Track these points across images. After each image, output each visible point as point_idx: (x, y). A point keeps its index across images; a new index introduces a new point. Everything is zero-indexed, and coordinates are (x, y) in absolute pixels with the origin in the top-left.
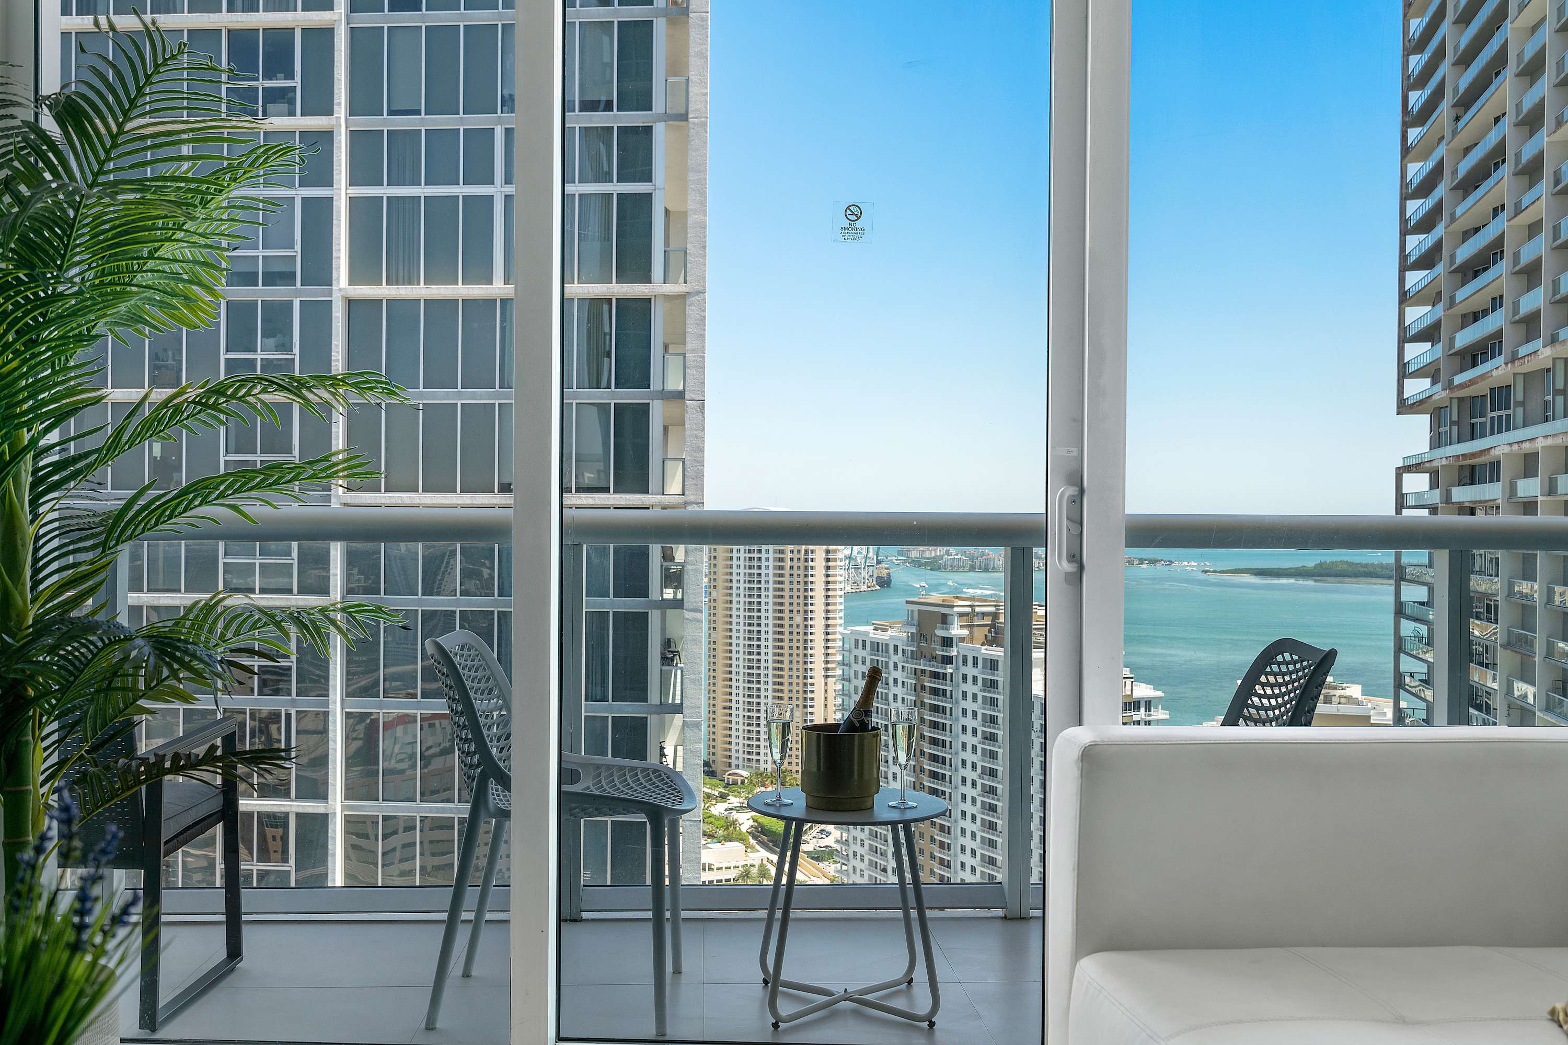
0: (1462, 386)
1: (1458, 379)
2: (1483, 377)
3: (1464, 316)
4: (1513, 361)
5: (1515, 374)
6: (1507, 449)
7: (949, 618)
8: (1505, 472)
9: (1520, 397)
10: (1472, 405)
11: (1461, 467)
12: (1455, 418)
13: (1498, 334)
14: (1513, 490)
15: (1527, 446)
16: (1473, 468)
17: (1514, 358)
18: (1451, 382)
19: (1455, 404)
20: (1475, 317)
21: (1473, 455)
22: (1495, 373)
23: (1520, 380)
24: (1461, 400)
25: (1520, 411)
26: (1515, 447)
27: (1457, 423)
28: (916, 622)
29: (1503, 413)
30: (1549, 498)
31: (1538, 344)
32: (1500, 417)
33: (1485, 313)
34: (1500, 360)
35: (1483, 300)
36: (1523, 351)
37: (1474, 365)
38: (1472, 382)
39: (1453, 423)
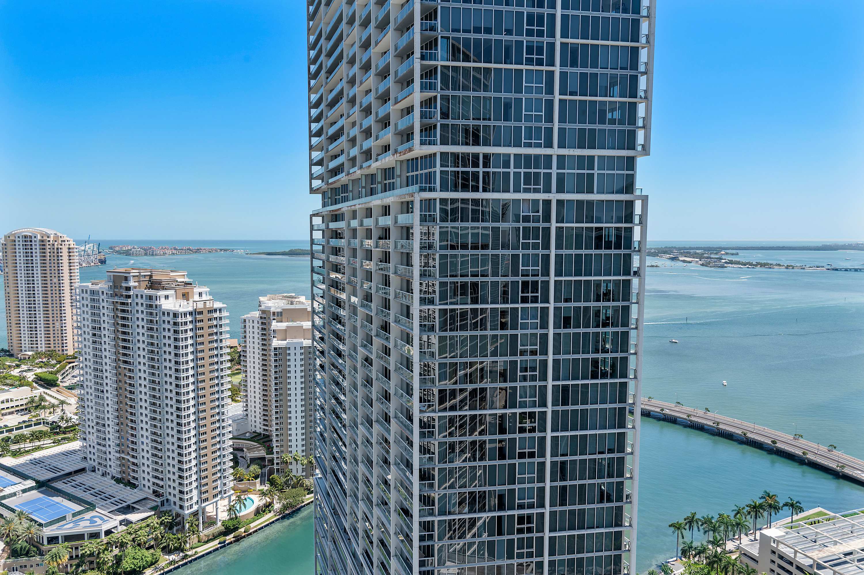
0: (331, 184)
1: (330, 181)
2: (338, 180)
3: (332, 156)
4: (348, 175)
5: (349, 180)
6: (347, 208)
7: (128, 278)
8: (346, 217)
9: (351, 189)
10: (335, 191)
11: (332, 215)
12: (330, 196)
13: (343, 164)
14: (349, 225)
15: (353, 207)
16: (336, 215)
17: (348, 174)
18: (328, 182)
19: (330, 190)
20: (336, 157)
21: (336, 210)
22: (342, 179)
23: (351, 182)
24: (331, 189)
25: (351, 194)
26: (349, 208)
27: (330, 198)
28: (112, 280)
29: (346, 195)
30: (361, 228)
31: (356, 169)
32: (345, 196)
33: (339, 155)
34: (344, 174)
35: (337, 151)
36: (352, 171)
37: (336, 175)
38: (335, 182)
39: (329, 198)
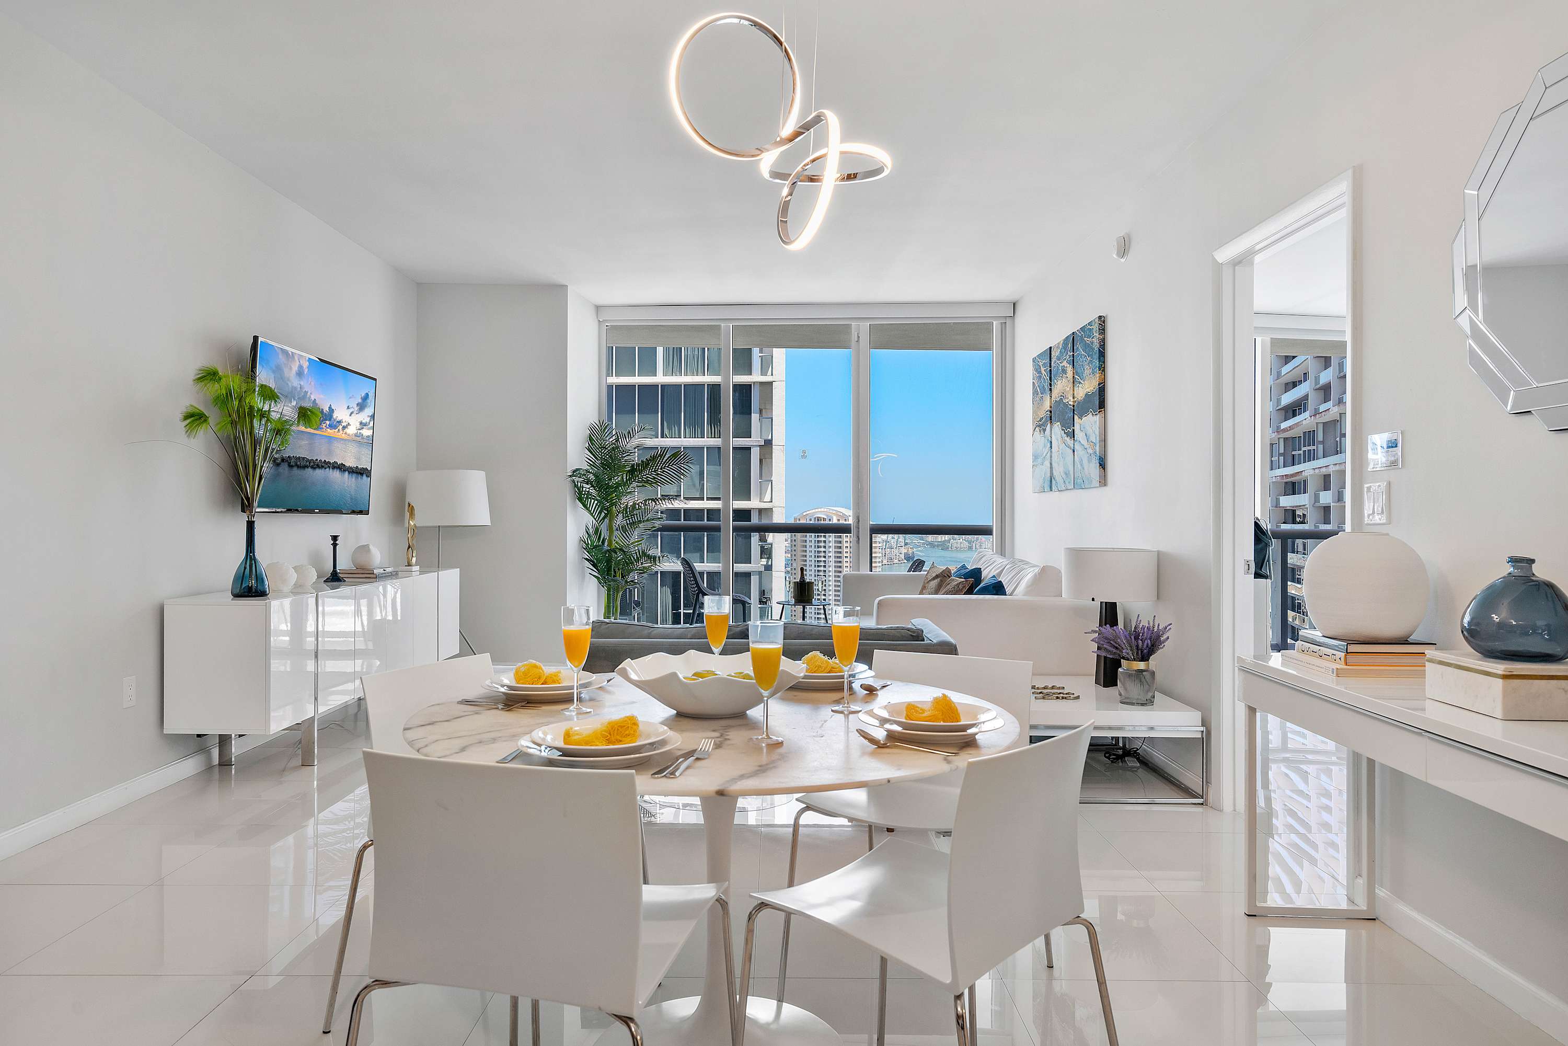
0: (1285, 430)
1: (1284, 425)
2: (1297, 424)
3: (1287, 384)
4: (1315, 415)
6: (1312, 472)
8: (1311, 487)
9: (1320, 438)
10: (1291, 443)
11: (1286, 483)
12: (1282, 451)
13: (1306, 397)
14: (1317, 498)
15: (1324, 470)
16: (1293, 484)
17: (1316, 413)
18: (1278, 427)
19: (1282, 441)
20: (1294, 384)
21: (1292, 475)
22: (1304, 422)
23: (1321, 427)
24: (1285, 439)
25: (1321, 447)
26: (1317, 471)
27: (1283, 455)
29: (1311, 448)
30: (1337, 504)
31: (1329, 405)
32: (1309, 451)
33: (1300, 382)
34: (1306, 415)
35: (1297, 375)
36: (1322, 408)
37: (1294, 415)
38: (1291, 428)
39: (1280, 455)
